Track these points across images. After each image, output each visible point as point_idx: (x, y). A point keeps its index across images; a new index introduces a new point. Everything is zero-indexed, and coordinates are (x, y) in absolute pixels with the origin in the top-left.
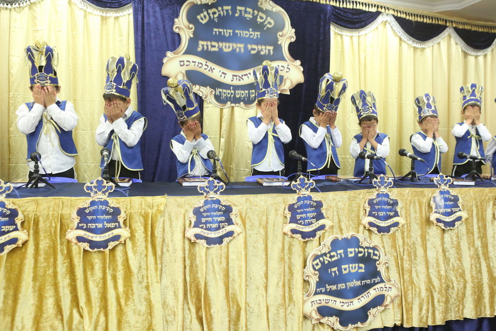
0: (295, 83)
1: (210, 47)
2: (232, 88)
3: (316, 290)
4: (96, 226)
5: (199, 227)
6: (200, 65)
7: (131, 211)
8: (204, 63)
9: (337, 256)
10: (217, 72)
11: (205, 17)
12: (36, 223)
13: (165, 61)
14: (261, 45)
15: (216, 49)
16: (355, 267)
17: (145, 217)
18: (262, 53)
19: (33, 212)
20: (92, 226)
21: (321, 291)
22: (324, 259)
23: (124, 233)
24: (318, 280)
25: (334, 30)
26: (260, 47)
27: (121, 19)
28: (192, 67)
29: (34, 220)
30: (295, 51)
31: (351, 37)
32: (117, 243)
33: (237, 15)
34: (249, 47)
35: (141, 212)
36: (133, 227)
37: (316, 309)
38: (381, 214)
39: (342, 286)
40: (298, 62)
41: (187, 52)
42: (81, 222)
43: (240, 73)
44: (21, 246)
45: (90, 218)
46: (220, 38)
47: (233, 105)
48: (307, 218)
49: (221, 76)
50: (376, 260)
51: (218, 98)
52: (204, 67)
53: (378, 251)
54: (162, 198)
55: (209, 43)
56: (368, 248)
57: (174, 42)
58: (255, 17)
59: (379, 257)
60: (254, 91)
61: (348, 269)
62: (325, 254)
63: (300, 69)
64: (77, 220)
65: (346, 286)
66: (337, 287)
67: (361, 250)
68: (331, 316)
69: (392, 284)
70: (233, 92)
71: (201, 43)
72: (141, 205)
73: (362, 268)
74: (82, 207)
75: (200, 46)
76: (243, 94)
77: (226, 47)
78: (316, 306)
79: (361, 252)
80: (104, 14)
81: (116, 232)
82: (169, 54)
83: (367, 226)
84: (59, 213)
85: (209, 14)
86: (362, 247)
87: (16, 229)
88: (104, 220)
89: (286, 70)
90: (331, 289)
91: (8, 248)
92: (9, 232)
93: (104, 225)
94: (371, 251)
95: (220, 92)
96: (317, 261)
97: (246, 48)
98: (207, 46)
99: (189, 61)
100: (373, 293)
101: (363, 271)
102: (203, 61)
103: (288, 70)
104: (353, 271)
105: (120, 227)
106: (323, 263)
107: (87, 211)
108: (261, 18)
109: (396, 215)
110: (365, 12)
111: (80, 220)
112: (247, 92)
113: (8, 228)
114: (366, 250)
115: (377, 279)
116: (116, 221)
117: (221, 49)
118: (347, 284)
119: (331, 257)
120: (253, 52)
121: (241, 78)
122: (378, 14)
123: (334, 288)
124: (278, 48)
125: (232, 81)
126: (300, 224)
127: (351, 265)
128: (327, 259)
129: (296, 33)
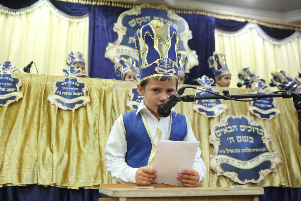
3: (219, 152)
4: (68, 94)
5: (136, 101)
6: (130, 52)
7: (91, 87)
8: (132, 51)
9: (233, 129)
11: (134, 23)
12: (29, 89)
13: (107, 48)
16: (246, 139)
17: (100, 92)
19: (28, 81)
20: (65, 93)
21: (223, 152)
22: (223, 131)
23: (86, 99)
24: (220, 144)
25: (217, 32)
27: (81, 23)
29: (28, 86)
31: (229, 37)
32: (81, 105)
35: (98, 88)
36: (92, 96)
37: (219, 165)
38: (262, 106)
39: (237, 151)
40: (194, 52)
42: (58, 90)
44: (18, 101)
45: (64, 88)
48: (209, 103)
50: (261, 136)
52: (132, 53)
53: (262, 129)
54: (112, 81)
56: (255, 127)
57: (114, 37)
59: (264, 133)
61: (241, 139)
62: (224, 127)
64: (55, 89)
65: (241, 151)
66: (234, 151)
67: (249, 127)
68: (232, 171)
69: (276, 154)
71: (131, 38)
72: (98, 83)
73: (252, 140)
74: (60, 81)
75: (130, 40)
78: (219, 163)
79: (250, 129)
80: (71, 20)
81: (80, 98)
82: (110, 45)
83: (253, 113)
84: (44, 83)
85: (136, 21)
86: (250, 126)
87: (16, 91)
88: (73, 90)
90: (229, 151)
91: (9, 102)
92: (11, 92)
93: (73, 94)
94: (257, 129)
96: (218, 131)
99: (123, 50)
101: (252, 142)
104: (245, 141)
105: (83, 95)
106: (223, 133)
107: (63, 84)
109: (273, 107)
110: (238, 22)
111: (58, 89)
113: (10, 90)
114: (253, 128)
115: (264, 149)
116: (81, 91)
118: (242, 150)
119: (228, 129)
122: (246, 23)
123: (232, 151)
124: (181, 43)
126: (205, 106)
127: (243, 137)
128: (225, 131)
129: (193, 34)
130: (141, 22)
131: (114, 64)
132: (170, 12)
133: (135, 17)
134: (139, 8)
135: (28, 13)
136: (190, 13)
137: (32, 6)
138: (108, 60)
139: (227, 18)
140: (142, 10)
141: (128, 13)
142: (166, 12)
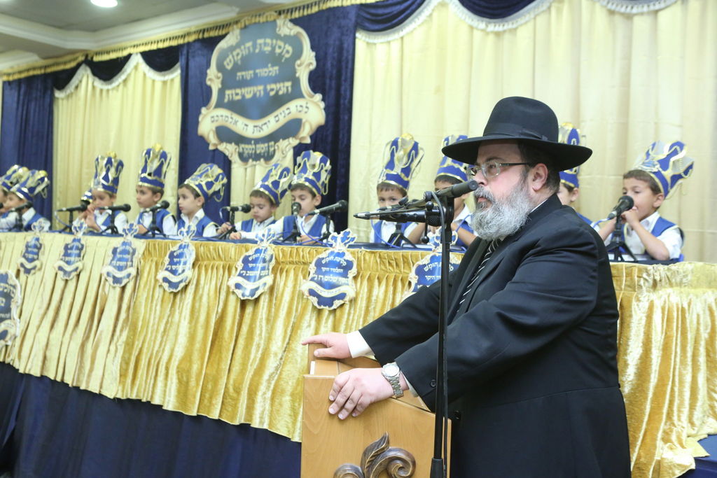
0: (315, 127)
1: (234, 95)
2: (253, 142)
6: (227, 119)
8: (230, 116)
10: (240, 124)
11: (230, 61)
13: (200, 119)
14: (279, 82)
15: (239, 97)
18: (281, 93)
25: (361, 39)
26: (278, 86)
28: (221, 122)
30: (316, 81)
33: (257, 51)
34: (269, 87)
40: (319, 97)
43: (259, 123)
47: (254, 163)
49: (244, 128)
51: (241, 156)
52: (230, 120)
55: (233, 91)
56: (11, 285)
57: (206, 96)
58: (274, 49)
60: (272, 143)
63: (319, 106)
70: (254, 146)
71: (228, 92)
75: (227, 96)
76: (263, 148)
77: (247, 93)
79: (6, 288)
80: (163, 78)
82: (204, 110)
85: (234, 57)
89: (305, 110)
95: (243, 149)
97: (265, 90)
98: (232, 95)
99: (217, 116)
102: (229, 113)
103: (306, 110)
108: (280, 47)
112: (266, 145)
115: (8, 316)
117: (243, 96)
120: (272, 93)
121: (261, 128)
125: (253, 133)
129: (316, 57)
130: (239, 57)
131: (208, 144)
132: (280, 21)
133: (232, 49)
135: (125, 81)
136: (315, 9)
137: (123, 70)
138: (202, 138)
140: (241, 31)
141: (222, 45)
142: (274, 24)
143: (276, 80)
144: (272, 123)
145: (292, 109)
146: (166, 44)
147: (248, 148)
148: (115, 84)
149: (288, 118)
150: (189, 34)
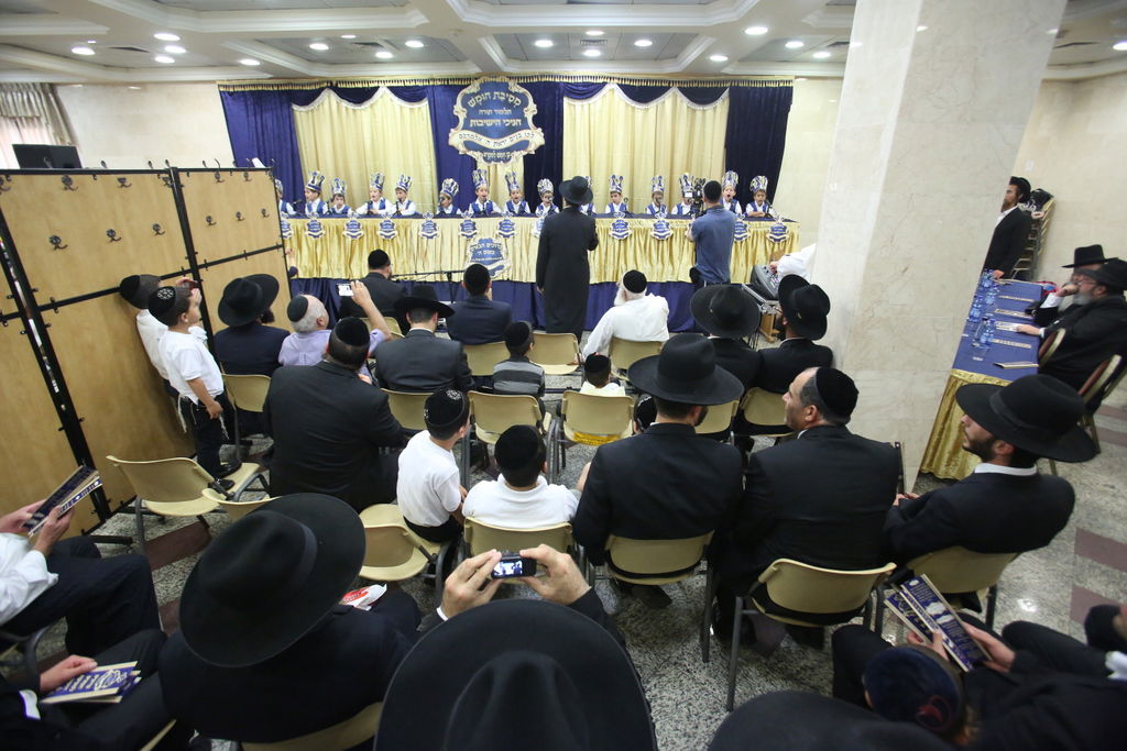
0: (538, 144)
10: (484, 141)
13: (450, 135)
23: (396, 232)
25: (566, 101)
27: (422, 109)
28: (468, 138)
30: (537, 121)
31: (582, 106)
40: (540, 129)
41: (463, 129)
43: (499, 141)
46: (485, 117)
51: (485, 159)
53: (502, 245)
57: (454, 122)
58: (507, 99)
69: (508, 261)
80: (410, 106)
82: (452, 130)
100: (498, 264)
102: (474, 134)
110: (593, 84)
121: (500, 144)
122: (604, 84)
124: (524, 120)
129: (537, 108)
132: (511, 83)
133: (474, 95)
134: (477, 83)
135: (372, 106)
136: (535, 80)
137: (373, 97)
138: (453, 147)
139: (580, 81)
140: (481, 85)
141: (466, 91)
142: (507, 84)
143: (510, 117)
144: (508, 142)
145: (523, 135)
146: (413, 84)
147: (490, 155)
148: (363, 107)
149: (519, 140)
150: (434, 80)
